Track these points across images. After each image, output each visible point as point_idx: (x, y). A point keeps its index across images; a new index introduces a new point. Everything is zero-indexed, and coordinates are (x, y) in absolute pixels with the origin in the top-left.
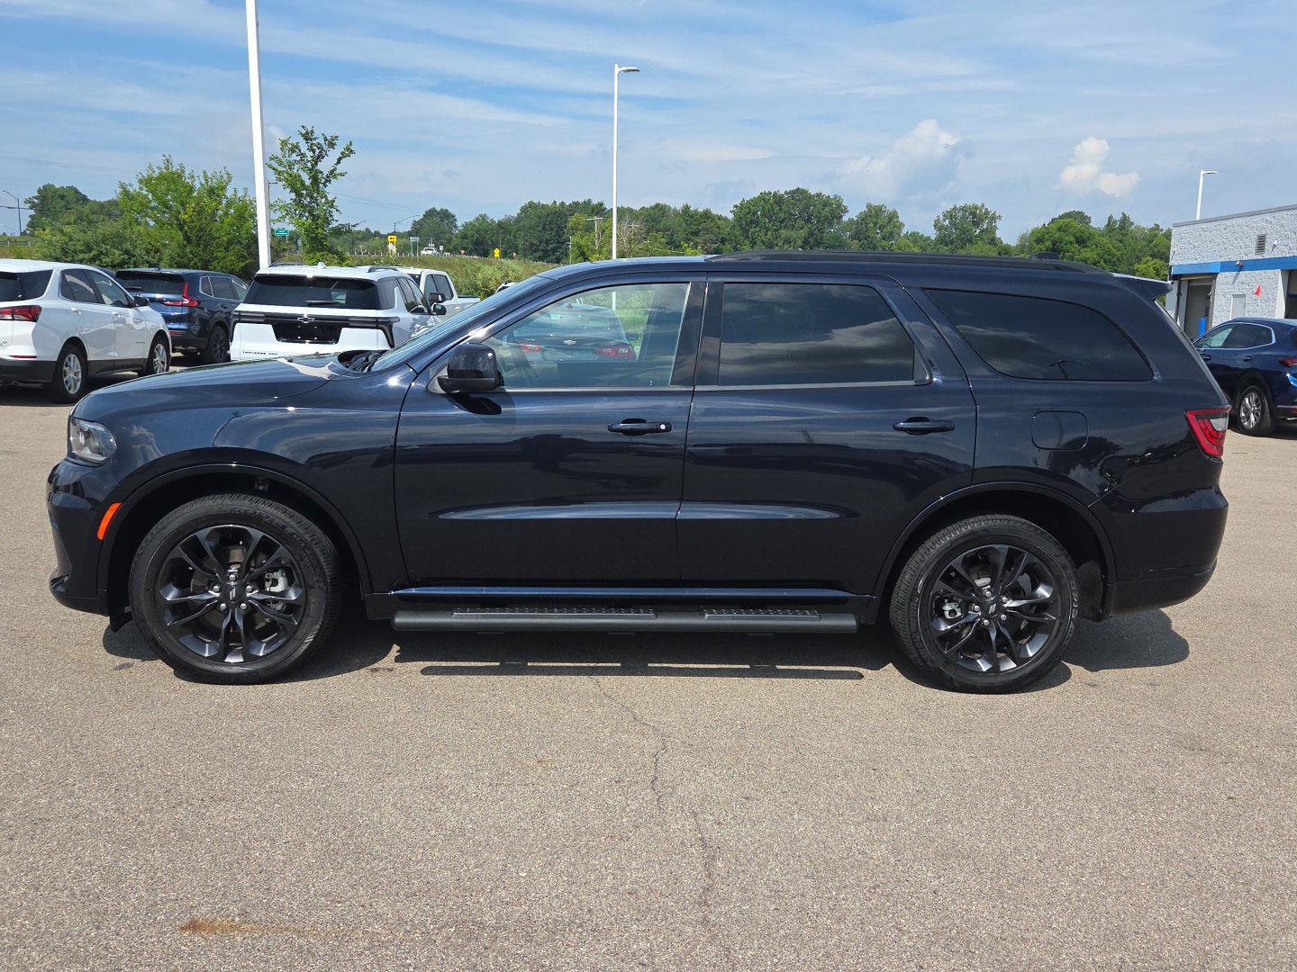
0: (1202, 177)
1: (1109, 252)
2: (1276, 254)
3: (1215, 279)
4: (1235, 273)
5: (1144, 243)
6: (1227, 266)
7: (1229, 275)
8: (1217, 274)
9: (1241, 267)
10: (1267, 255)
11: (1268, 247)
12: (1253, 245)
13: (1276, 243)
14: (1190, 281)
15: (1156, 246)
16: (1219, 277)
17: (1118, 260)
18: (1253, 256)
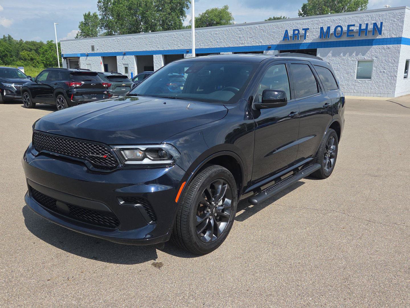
0: (55, 25)
1: (7, 48)
2: (98, 52)
3: (79, 59)
4: (86, 57)
5: (19, 45)
6: (83, 55)
7: (84, 58)
8: (80, 57)
9: (87, 55)
10: (95, 52)
11: (95, 49)
12: (90, 49)
13: (98, 48)
14: (69, 59)
15: (23, 47)
16: (81, 58)
17: (11, 51)
18: (91, 52)
